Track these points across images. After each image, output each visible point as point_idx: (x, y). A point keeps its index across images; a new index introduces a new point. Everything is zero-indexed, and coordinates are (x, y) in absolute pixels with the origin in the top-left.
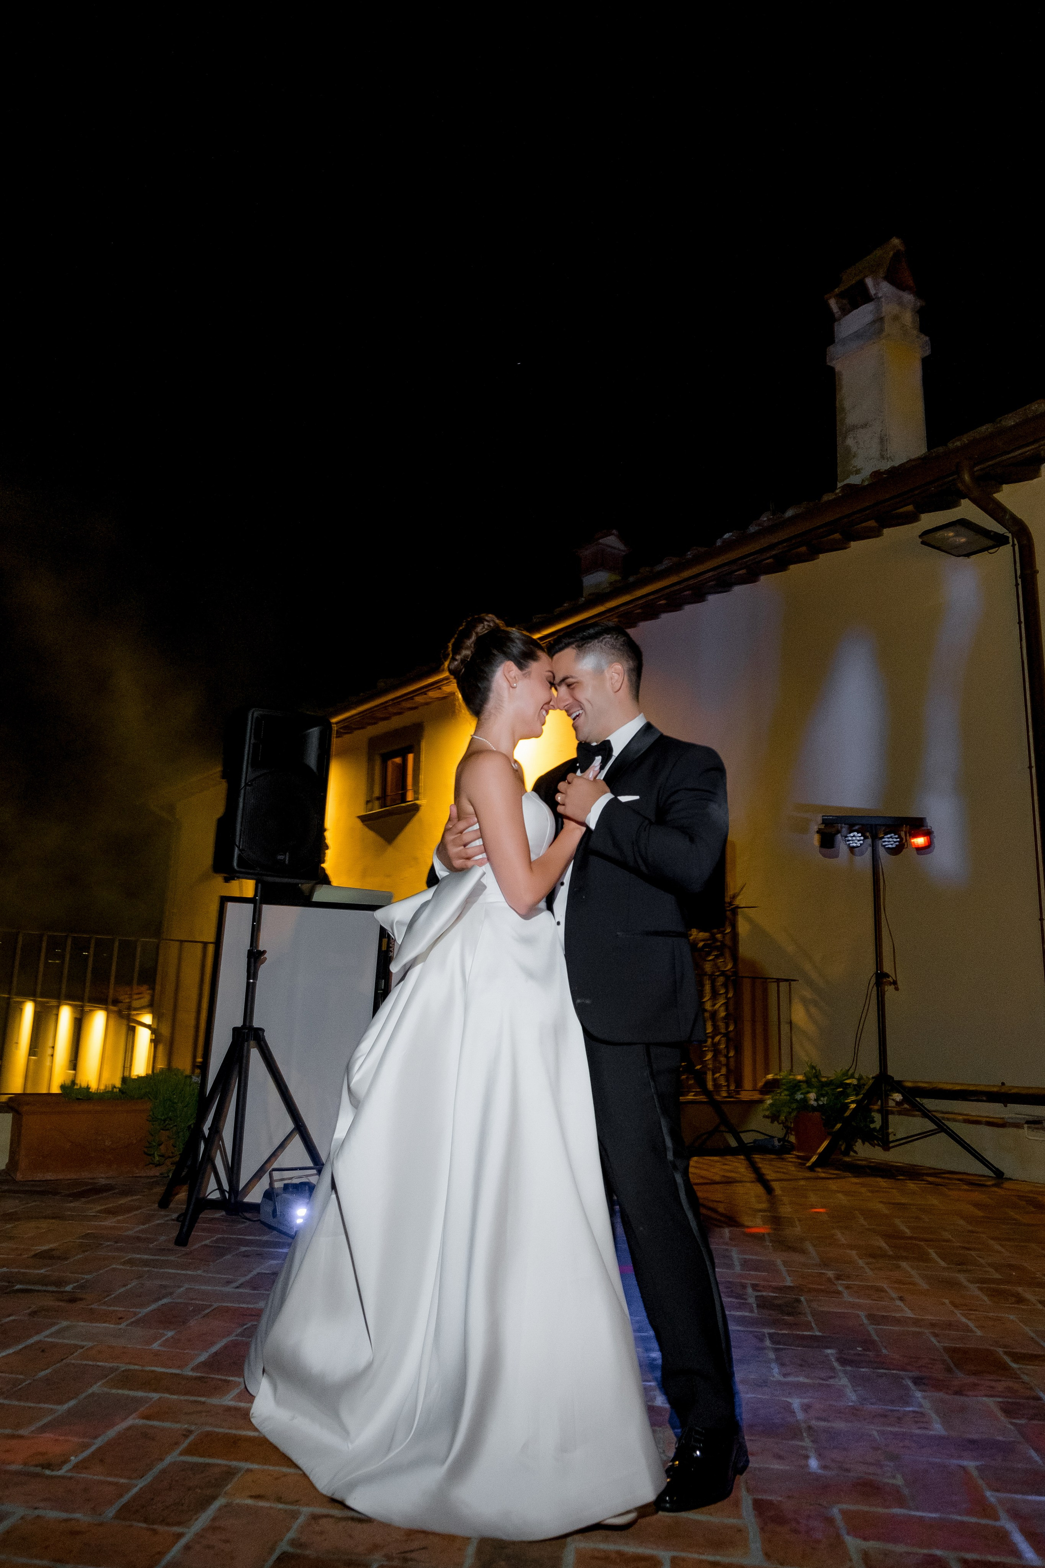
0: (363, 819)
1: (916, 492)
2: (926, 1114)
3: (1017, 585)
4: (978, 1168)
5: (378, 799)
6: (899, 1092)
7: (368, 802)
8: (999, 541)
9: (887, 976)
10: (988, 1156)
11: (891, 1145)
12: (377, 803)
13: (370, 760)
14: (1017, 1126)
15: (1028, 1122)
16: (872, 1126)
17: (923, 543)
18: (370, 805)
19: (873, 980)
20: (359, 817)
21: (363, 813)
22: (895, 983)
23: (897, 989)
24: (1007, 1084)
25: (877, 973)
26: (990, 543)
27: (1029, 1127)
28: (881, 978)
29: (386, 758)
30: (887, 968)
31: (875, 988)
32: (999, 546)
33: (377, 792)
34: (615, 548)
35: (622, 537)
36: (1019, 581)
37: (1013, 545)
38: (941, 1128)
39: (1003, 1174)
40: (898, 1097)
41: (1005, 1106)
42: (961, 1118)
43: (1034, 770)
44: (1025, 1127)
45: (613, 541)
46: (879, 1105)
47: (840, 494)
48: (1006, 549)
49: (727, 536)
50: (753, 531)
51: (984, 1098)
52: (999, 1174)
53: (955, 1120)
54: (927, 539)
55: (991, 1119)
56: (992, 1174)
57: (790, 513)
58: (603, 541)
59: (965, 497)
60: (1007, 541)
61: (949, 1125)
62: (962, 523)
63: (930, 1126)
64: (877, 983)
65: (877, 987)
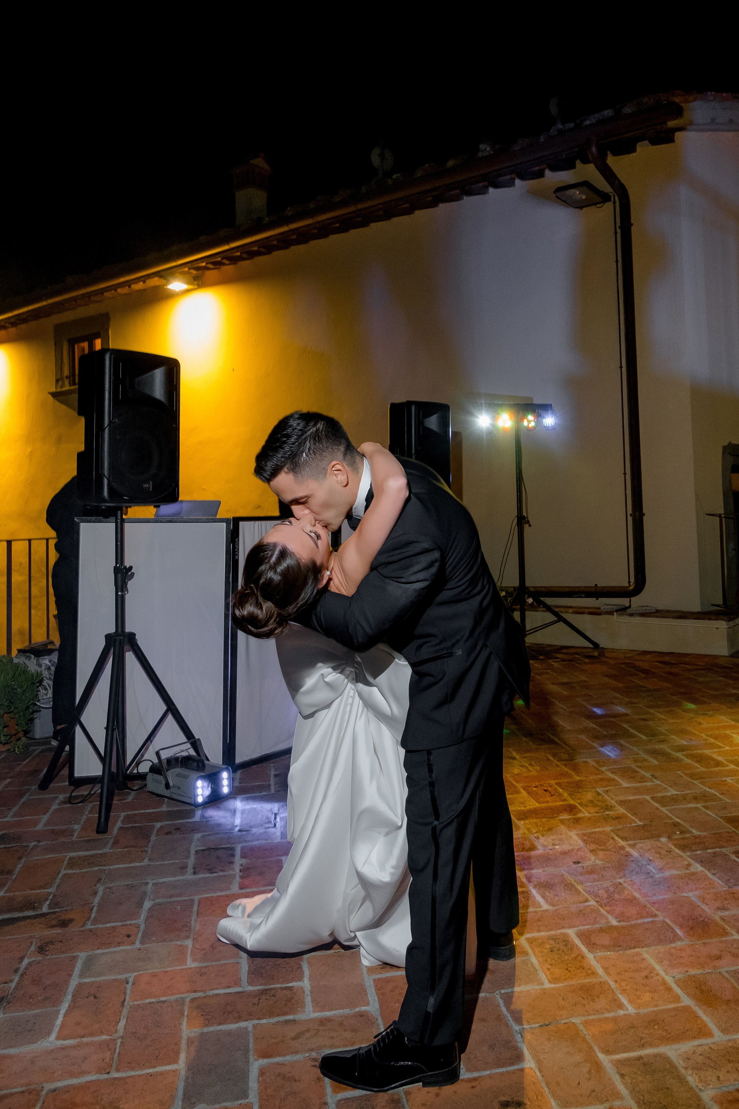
0: (54, 395)
1: (552, 157)
2: (549, 609)
3: (616, 233)
4: (581, 642)
5: (67, 377)
6: (531, 596)
7: (57, 381)
8: (605, 198)
9: (525, 517)
10: (588, 634)
11: (527, 633)
12: (67, 382)
13: (58, 345)
14: (611, 613)
15: (616, 611)
17: (556, 197)
18: (60, 383)
19: (515, 521)
20: (51, 394)
21: (54, 390)
22: (529, 522)
23: (530, 526)
24: (599, 585)
25: (519, 517)
26: (600, 200)
27: (617, 614)
28: (521, 519)
29: (72, 342)
30: (524, 513)
31: (517, 527)
32: (604, 202)
33: (66, 372)
34: (262, 168)
36: (619, 231)
37: (614, 203)
38: (561, 619)
39: (598, 645)
40: (530, 600)
41: (597, 599)
42: (571, 610)
43: (624, 369)
44: (615, 614)
45: (260, 162)
46: (518, 607)
47: (492, 152)
48: (608, 206)
49: (395, 176)
50: (419, 175)
51: (584, 596)
52: (596, 646)
53: (566, 612)
54: (558, 194)
55: (591, 610)
56: (591, 646)
57: (450, 163)
58: (252, 162)
59: (585, 161)
60: (610, 200)
61: (564, 615)
62: (585, 185)
63: (553, 618)
64: (518, 522)
65: (518, 525)
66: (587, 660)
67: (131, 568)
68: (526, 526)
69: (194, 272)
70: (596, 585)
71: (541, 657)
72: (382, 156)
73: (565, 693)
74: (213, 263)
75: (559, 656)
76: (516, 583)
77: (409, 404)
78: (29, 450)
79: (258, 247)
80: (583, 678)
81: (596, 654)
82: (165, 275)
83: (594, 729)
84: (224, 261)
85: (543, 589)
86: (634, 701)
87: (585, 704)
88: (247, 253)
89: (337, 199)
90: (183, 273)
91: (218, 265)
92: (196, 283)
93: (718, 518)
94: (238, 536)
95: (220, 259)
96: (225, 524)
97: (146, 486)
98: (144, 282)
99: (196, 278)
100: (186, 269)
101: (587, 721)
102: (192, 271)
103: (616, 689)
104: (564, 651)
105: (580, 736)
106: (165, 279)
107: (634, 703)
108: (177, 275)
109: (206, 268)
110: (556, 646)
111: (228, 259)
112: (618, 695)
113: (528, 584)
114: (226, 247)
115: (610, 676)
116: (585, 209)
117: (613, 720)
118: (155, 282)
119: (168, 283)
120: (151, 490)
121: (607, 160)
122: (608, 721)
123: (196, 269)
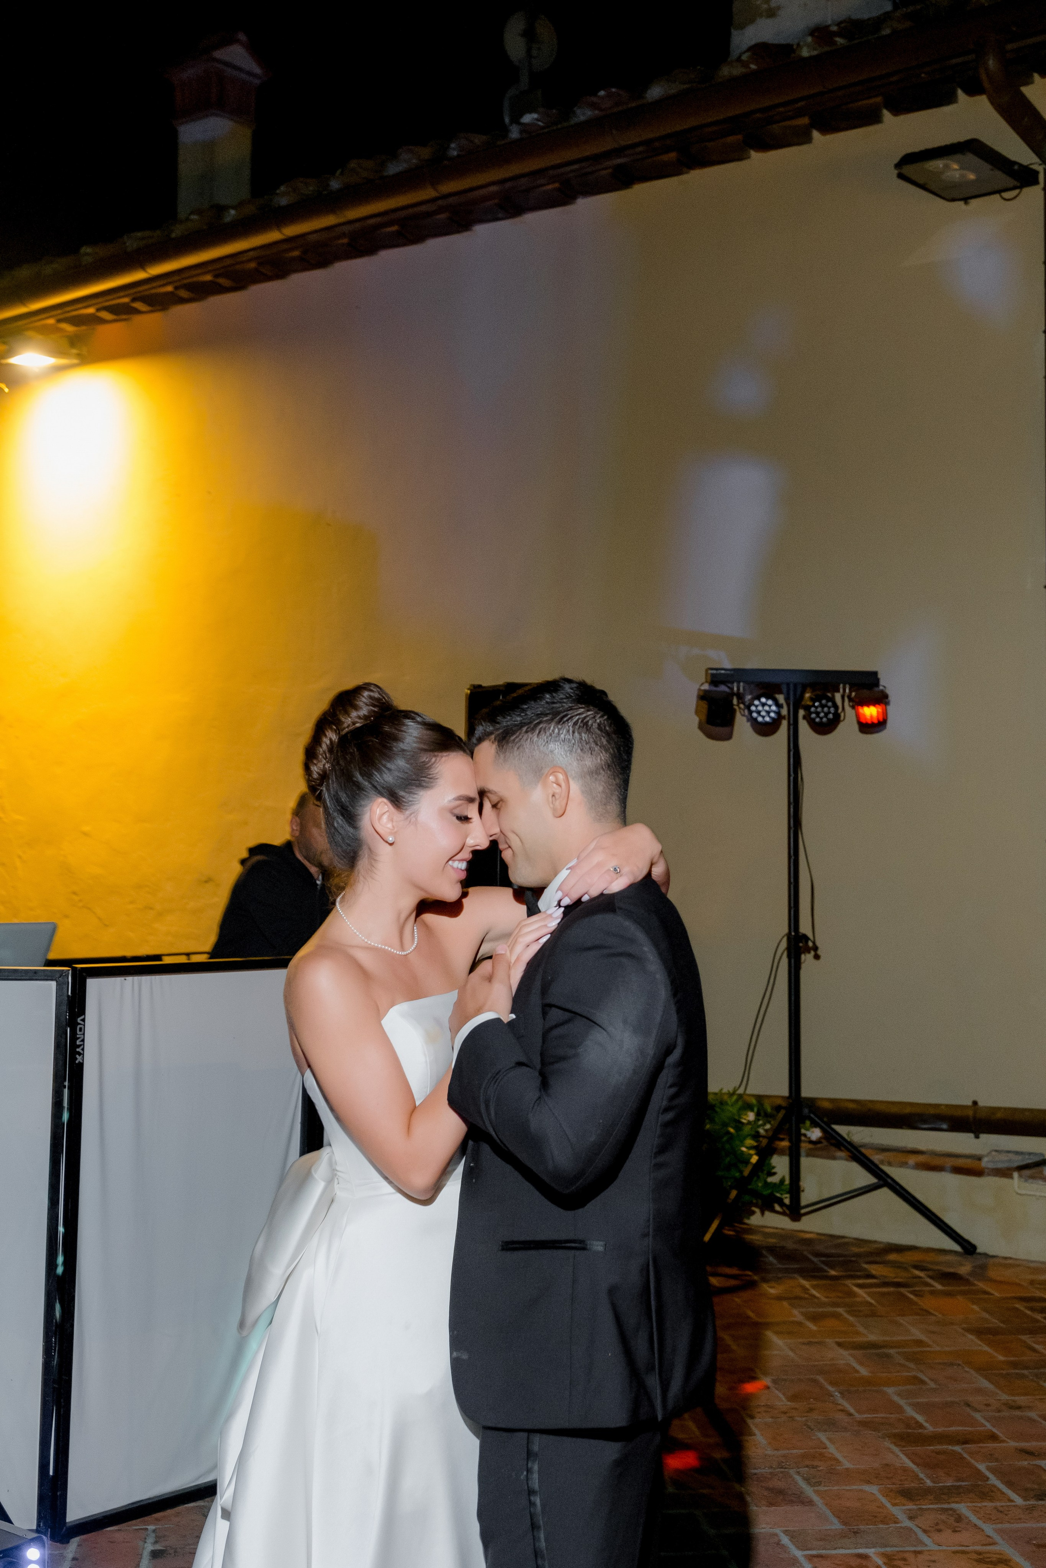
1: (895, 78)
2: (857, 1155)
4: (933, 1239)
6: (815, 1124)
8: (1023, 178)
9: (807, 939)
11: (803, 1211)
14: (1004, 1173)
15: (1020, 1168)
16: (770, 1180)
17: (901, 176)
19: (783, 946)
22: (816, 948)
23: (817, 957)
24: (981, 1104)
25: (789, 935)
26: (1010, 182)
27: (1020, 1176)
30: (805, 928)
31: (785, 959)
32: (1021, 187)
34: (239, 69)
35: (255, 50)
38: (885, 1181)
39: (975, 1248)
40: (815, 1134)
41: (977, 1137)
42: (912, 1160)
44: (1016, 1175)
45: (238, 55)
46: (785, 1144)
47: (753, 66)
48: (1032, 196)
49: (527, 118)
50: (582, 118)
51: (945, 1126)
52: (969, 1248)
53: (904, 1164)
54: (908, 170)
55: (960, 1162)
56: (957, 1248)
57: (655, 92)
58: (218, 54)
59: (973, 90)
60: (1036, 182)
61: (895, 1173)
62: (972, 148)
63: (865, 1178)
64: (789, 949)
65: (789, 957)
66: (937, 1285)
68: (807, 959)
69: (69, 328)
70: (975, 1103)
71: (833, 1273)
72: (530, 35)
73: (864, 1372)
74: (110, 309)
75: (874, 1269)
76: (782, 1089)
79: (216, 276)
80: (917, 1333)
81: (965, 1268)
82: (4, 333)
83: (905, 1470)
84: (138, 305)
85: (851, 1106)
86: (1021, 1400)
87: (902, 1402)
88: (189, 287)
89: (393, 169)
90: (45, 331)
91: (122, 312)
92: (74, 351)
94: (82, 1011)
95: (126, 300)
96: (56, 981)
99: (74, 341)
100: (51, 321)
101: (896, 1450)
102: (64, 326)
103: (985, 1370)
104: (893, 1257)
105: (867, 1488)
106: (4, 342)
107: (1019, 1408)
108: (30, 333)
109: (94, 320)
110: (875, 1242)
111: (145, 299)
112: (985, 1384)
113: (807, 1092)
114: (139, 275)
115: (980, 1332)
116: (974, 203)
117: (957, 1448)
119: (12, 351)
121: (1025, 90)
122: (944, 1452)
123: (77, 321)
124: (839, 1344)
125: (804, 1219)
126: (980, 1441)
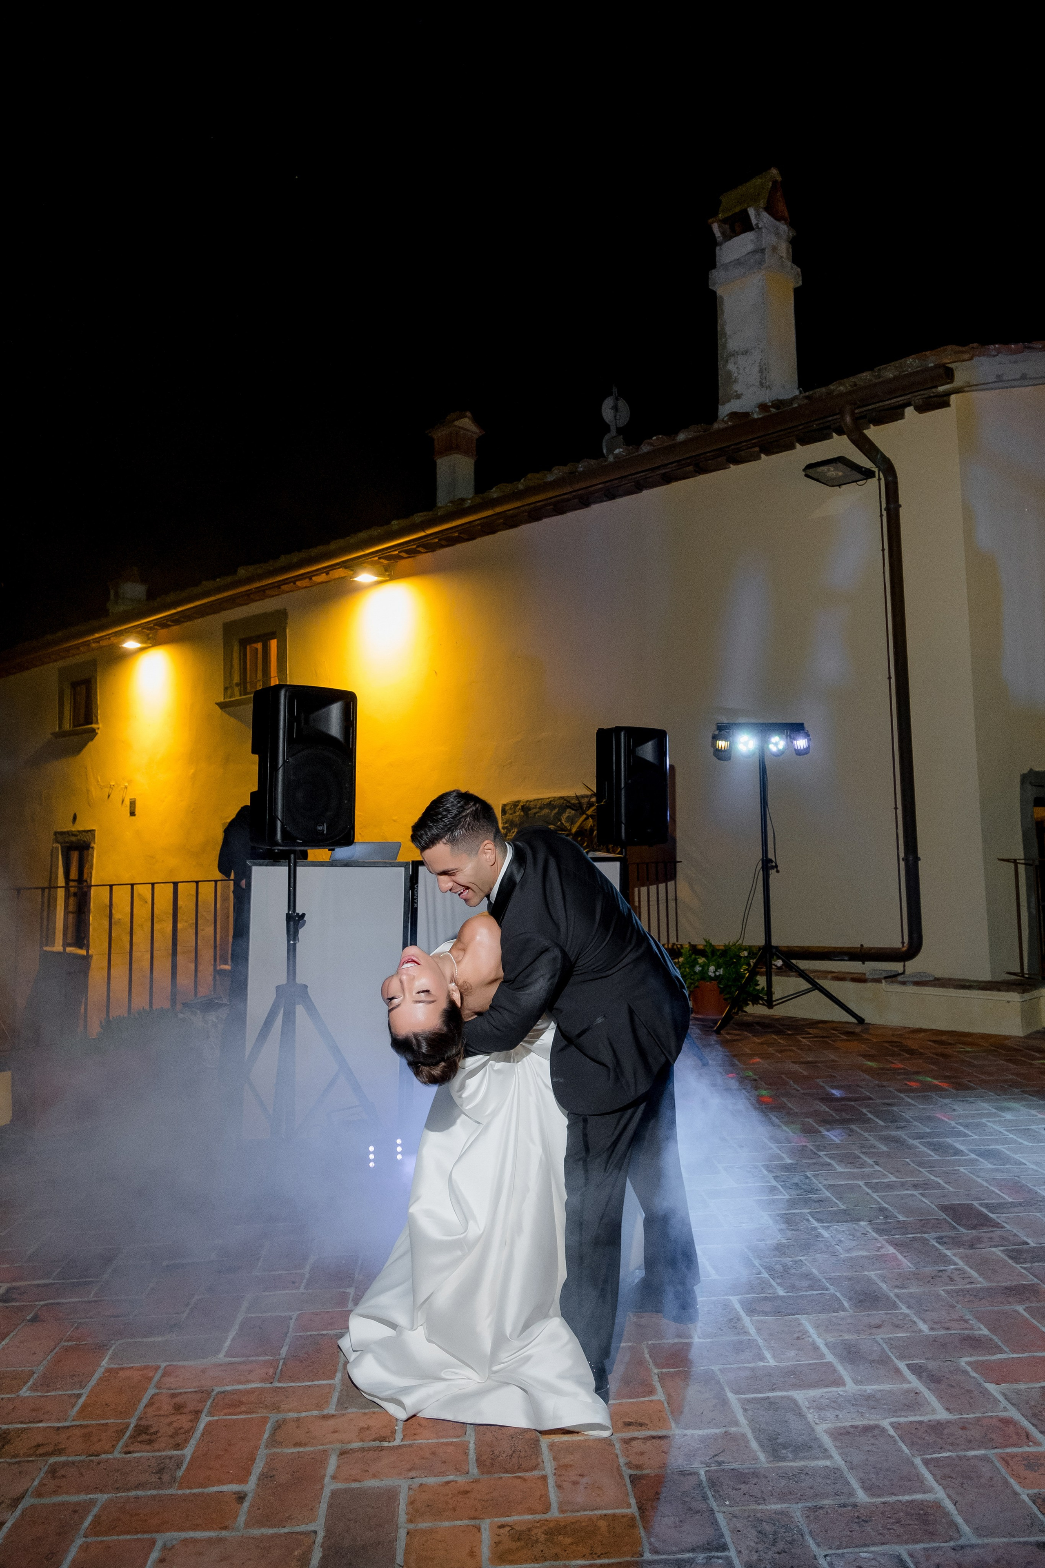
0: (222, 706)
1: (801, 427)
2: (802, 974)
3: (881, 516)
4: (842, 1016)
5: (237, 685)
6: (779, 958)
7: (226, 689)
8: (868, 474)
9: (771, 861)
10: (851, 1006)
11: (774, 1003)
12: (237, 690)
13: (227, 645)
14: (878, 981)
15: (886, 978)
16: (758, 988)
17: (806, 476)
18: (229, 691)
19: (758, 865)
20: (218, 704)
21: (222, 700)
22: (776, 866)
23: (778, 871)
24: (865, 946)
25: (762, 860)
26: (860, 476)
27: (886, 983)
28: (767, 865)
29: (244, 643)
30: (771, 856)
31: (761, 873)
32: (867, 479)
33: (236, 679)
34: (469, 431)
35: (476, 420)
36: (884, 513)
37: (879, 479)
38: (816, 987)
39: (865, 1020)
40: (779, 963)
41: (864, 963)
42: (830, 976)
43: (893, 681)
44: (883, 981)
45: (466, 423)
46: (764, 970)
47: (730, 424)
48: (872, 483)
49: (617, 451)
50: (645, 450)
51: (846, 958)
52: (861, 1021)
53: (825, 978)
54: (810, 472)
55: (855, 976)
56: (855, 1021)
58: (457, 423)
59: (840, 432)
60: (874, 476)
61: (822, 982)
62: (841, 460)
63: (806, 985)
64: (763, 868)
65: (763, 871)
66: (844, 1037)
67: (304, 915)
68: (773, 872)
69: (385, 562)
70: (862, 945)
71: (789, 1032)
72: (615, 408)
73: (805, 1073)
74: (406, 552)
75: (811, 1030)
76: (761, 941)
77: (618, 730)
78: (192, 771)
79: (460, 533)
80: (832, 1057)
81: (858, 1029)
82: (351, 566)
83: (825, 1112)
84: (420, 549)
85: (797, 949)
86: (885, 1083)
87: (825, 1085)
88: (446, 539)
89: (550, 478)
90: (373, 563)
91: (412, 553)
92: (386, 574)
93: (1012, 865)
94: (417, 882)
95: (413, 547)
96: (403, 869)
97: (320, 828)
98: (327, 574)
99: (387, 569)
100: (375, 559)
101: (822, 1105)
102: (382, 560)
103: (868, 1071)
104: (821, 1025)
105: (807, 1120)
106: (352, 570)
107: (884, 1086)
108: (365, 565)
109: (399, 557)
111: (422, 546)
112: (867, 1077)
113: (774, 943)
114: (422, 534)
115: (866, 1056)
116: (843, 487)
117: (852, 1103)
118: (340, 573)
119: (355, 574)
120: (325, 832)
121: (865, 431)
122: (845, 1105)
123: (388, 558)
124: (793, 1062)
125: (775, 1007)
126: (863, 1100)
